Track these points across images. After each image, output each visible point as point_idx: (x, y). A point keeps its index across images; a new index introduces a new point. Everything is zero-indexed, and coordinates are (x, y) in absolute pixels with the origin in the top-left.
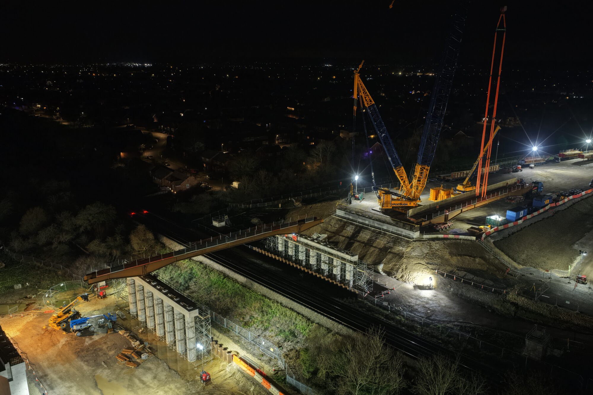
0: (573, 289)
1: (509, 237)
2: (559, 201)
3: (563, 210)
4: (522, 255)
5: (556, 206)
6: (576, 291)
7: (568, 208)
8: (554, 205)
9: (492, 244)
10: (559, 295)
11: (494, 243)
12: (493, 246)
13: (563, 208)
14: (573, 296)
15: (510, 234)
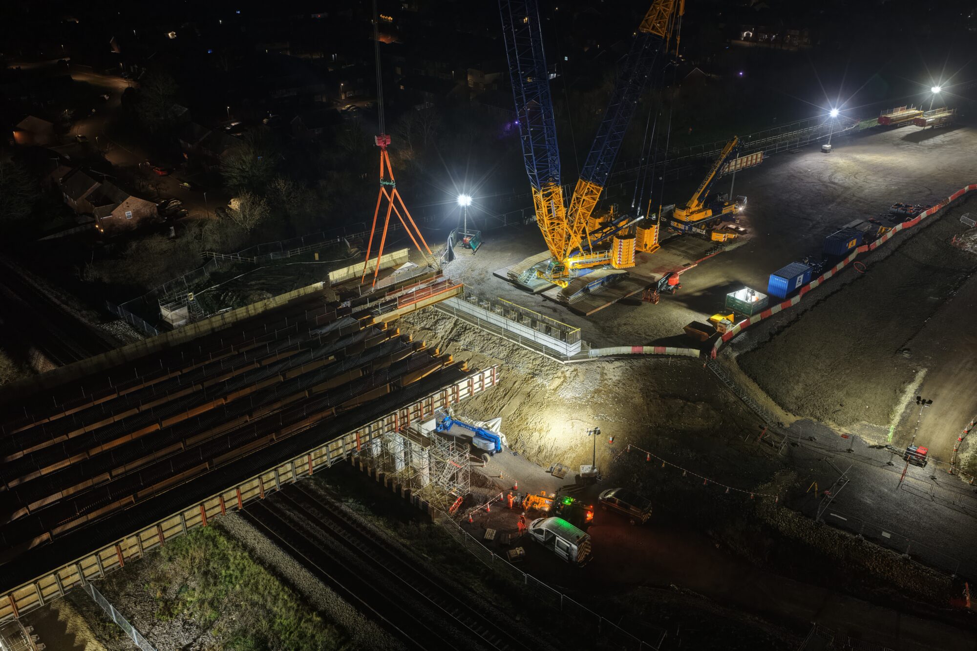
0: (898, 482)
1: (770, 340)
2: (875, 239)
3: (882, 261)
4: (796, 387)
5: (870, 252)
6: (905, 487)
7: (893, 254)
8: (865, 248)
9: (735, 362)
10: (869, 501)
11: (738, 359)
12: (735, 367)
13: (883, 255)
14: (898, 505)
15: (773, 332)
